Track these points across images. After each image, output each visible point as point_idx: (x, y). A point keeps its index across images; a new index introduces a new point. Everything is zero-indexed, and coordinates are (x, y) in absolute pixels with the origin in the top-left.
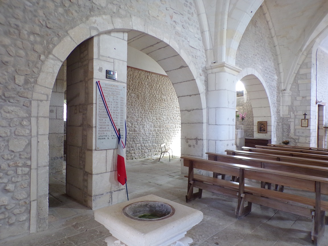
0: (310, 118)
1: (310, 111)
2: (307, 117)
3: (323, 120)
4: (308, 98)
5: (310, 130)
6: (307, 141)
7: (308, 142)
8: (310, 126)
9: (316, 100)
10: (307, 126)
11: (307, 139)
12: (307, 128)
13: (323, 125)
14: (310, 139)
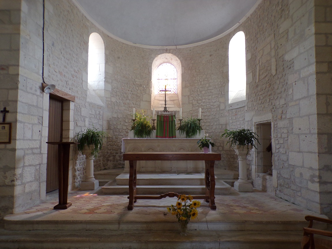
0: (16, 121)
1: (16, 101)
2: (9, 118)
3: (69, 130)
4: (11, 71)
5: (14, 150)
6: (7, 181)
7: (10, 184)
8: (16, 139)
9: (42, 81)
10: (7, 141)
11: (7, 174)
12: (9, 146)
13: (69, 138)
14: (14, 175)
